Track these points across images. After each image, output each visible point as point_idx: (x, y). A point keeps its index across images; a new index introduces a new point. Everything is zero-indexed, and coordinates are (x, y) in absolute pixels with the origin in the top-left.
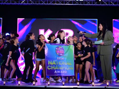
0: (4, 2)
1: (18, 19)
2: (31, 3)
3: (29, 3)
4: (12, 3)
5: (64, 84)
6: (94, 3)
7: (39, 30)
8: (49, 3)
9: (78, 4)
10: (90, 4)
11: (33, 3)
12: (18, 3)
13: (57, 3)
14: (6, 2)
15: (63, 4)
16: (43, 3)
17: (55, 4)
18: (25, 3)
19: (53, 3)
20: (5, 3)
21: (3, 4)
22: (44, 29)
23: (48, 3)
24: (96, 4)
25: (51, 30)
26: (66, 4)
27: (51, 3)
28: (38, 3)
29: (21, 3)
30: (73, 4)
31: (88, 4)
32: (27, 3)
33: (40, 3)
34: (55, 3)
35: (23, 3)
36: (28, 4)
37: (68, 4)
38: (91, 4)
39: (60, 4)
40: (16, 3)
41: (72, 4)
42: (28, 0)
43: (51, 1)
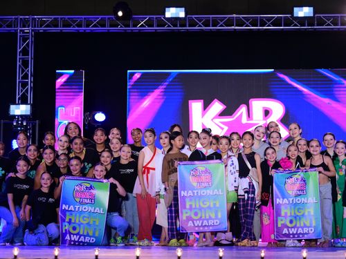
0: (88, 26)
1: (128, 71)
2: (166, 27)
3: (158, 26)
4: (111, 26)
6: (344, 24)
8: (216, 26)
9: (297, 26)
10: (334, 25)
11: (169, 26)
12: (129, 27)
13: (236, 26)
14: (95, 26)
15: (257, 26)
16: (200, 26)
17: (233, 27)
18: (147, 28)
19: (227, 26)
20: (90, 28)
21: (85, 30)
22: (202, 101)
23: (213, 26)
25: (222, 101)
26: (264, 26)
27: (221, 26)
28: (186, 26)
29: (136, 27)
30: (284, 26)
31: (328, 25)
32: (153, 26)
33: (189, 26)
34: (233, 25)
35: (142, 26)
36: (156, 30)
37: (269, 26)
38: (337, 25)
39: (246, 26)
40: (121, 27)
41: (281, 26)
42: (156, 18)
43: (222, 19)
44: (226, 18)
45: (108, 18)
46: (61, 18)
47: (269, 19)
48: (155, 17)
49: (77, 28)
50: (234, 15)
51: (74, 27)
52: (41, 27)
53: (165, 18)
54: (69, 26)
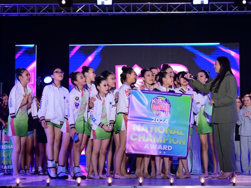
0: (39, 11)
1: (70, 45)
2: (98, 12)
3: (92, 11)
4: (56, 11)
5: (172, 181)
6: (231, 9)
7: (116, 66)
9: (196, 11)
10: (224, 11)
11: (100, 11)
12: (70, 12)
13: (151, 11)
14: (44, 11)
15: (166, 11)
16: (123, 11)
17: (148, 12)
18: (84, 13)
20: (41, 13)
21: (37, 14)
22: (125, 66)
23: (133, 11)
24: (235, 10)
25: (140, 66)
26: (171, 11)
27: (139, 11)
28: (113, 12)
29: (75, 11)
30: (186, 11)
31: (219, 10)
32: (88, 11)
33: (115, 12)
34: (148, 10)
35: (80, 11)
36: (90, 14)
37: (175, 11)
39: (158, 11)
40: (64, 12)
41: (184, 11)
42: (91, 5)
43: (140, 6)
44: (142, 5)
45: (55, 6)
46: (19, 6)
47: (175, 6)
48: (89, 4)
49: (31, 13)
50: (149, 3)
51: (28, 12)
52: (4, 12)
53: (97, 5)
54: (25, 11)
